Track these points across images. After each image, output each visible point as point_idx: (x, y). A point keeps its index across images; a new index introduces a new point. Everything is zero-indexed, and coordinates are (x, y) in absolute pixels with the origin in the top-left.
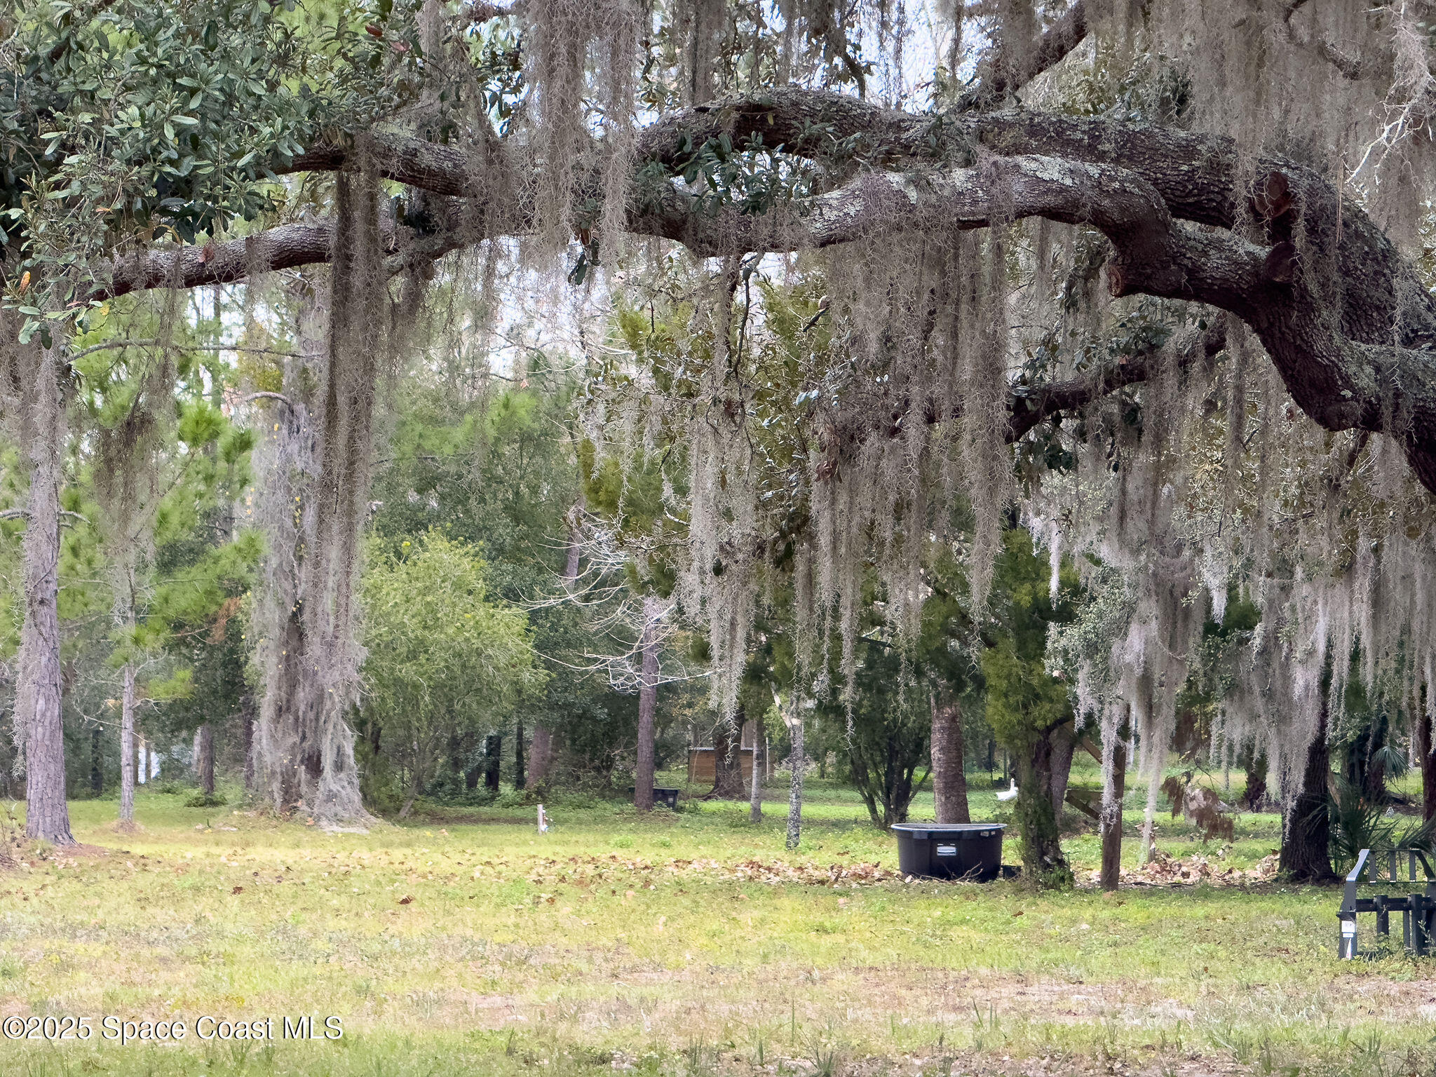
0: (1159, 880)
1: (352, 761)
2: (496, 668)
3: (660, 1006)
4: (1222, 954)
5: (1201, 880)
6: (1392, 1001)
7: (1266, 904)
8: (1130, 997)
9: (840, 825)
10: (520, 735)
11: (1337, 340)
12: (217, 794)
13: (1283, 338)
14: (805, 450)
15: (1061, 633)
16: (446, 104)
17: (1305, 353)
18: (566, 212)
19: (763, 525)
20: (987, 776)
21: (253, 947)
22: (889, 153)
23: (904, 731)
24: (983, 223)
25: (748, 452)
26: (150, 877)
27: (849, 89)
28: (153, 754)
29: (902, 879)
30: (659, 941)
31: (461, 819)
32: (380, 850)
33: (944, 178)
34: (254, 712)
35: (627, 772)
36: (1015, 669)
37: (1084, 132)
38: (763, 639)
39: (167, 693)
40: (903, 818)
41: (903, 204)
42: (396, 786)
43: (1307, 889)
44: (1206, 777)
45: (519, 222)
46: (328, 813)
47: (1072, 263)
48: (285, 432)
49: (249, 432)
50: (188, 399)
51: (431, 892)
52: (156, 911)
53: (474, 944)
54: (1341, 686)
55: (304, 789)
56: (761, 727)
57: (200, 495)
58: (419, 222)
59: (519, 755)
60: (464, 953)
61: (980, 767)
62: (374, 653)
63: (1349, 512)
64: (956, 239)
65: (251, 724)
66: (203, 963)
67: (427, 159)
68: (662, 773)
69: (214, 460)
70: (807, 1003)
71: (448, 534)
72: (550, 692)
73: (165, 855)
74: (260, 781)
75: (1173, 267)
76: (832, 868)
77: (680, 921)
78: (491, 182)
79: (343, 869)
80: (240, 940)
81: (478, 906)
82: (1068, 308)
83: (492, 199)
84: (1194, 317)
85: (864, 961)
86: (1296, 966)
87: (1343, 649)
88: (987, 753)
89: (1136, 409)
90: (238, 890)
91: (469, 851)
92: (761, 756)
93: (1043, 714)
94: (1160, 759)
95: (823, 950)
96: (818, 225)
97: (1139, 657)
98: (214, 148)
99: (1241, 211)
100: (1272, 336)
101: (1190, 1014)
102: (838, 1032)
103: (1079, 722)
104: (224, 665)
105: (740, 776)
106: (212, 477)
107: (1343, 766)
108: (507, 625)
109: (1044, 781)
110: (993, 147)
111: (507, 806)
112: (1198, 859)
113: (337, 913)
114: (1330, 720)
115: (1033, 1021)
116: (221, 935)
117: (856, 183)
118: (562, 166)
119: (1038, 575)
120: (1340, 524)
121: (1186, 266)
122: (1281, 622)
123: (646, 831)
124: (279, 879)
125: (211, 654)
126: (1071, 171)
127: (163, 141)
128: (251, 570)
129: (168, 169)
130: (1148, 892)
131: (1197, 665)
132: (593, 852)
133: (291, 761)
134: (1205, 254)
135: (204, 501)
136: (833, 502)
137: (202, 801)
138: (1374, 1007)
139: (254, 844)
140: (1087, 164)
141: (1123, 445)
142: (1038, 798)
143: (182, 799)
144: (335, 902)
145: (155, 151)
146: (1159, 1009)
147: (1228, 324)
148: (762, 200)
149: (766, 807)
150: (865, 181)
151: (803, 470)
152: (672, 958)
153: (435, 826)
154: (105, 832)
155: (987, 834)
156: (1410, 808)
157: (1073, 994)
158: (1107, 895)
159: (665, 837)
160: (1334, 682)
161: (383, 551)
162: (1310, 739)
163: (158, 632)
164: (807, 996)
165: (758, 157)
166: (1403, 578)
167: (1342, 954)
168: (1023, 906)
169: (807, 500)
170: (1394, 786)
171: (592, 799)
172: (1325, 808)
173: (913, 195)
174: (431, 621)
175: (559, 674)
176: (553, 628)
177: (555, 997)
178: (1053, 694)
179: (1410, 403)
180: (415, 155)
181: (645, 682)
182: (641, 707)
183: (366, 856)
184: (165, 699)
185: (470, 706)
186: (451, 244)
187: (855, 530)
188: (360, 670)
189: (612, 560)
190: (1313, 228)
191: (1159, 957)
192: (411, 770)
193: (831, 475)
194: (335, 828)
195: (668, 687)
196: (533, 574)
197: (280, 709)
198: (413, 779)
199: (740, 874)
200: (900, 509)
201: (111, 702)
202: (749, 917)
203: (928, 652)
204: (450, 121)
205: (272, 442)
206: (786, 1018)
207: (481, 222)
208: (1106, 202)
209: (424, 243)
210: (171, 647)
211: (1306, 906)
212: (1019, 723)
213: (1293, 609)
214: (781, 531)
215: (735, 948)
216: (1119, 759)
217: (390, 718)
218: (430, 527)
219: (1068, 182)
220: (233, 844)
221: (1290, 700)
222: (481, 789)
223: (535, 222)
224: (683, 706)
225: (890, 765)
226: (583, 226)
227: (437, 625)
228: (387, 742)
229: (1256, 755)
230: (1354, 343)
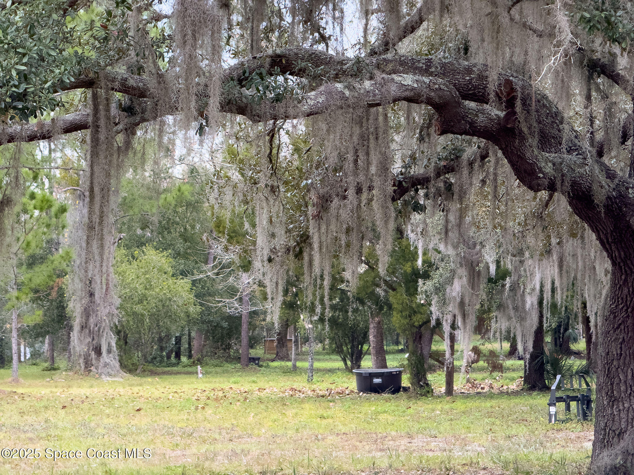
0: (471, 391)
1: (115, 349)
2: (178, 306)
3: (251, 453)
4: (498, 422)
5: (489, 391)
6: (572, 441)
7: (517, 400)
8: (457, 443)
9: (331, 371)
10: (189, 335)
11: (536, 152)
12: (56, 365)
13: (512, 152)
14: (307, 207)
15: (424, 284)
16: (139, 57)
17: (522, 158)
18: (193, 104)
19: (289, 240)
20: (396, 348)
21: (70, 432)
22: (337, 74)
23: (358, 328)
24: (378, 105)
25: (282, 208)
26: (25, 403)
27: (321, 47)
28: (27, 348)
29: (358, 394)
30: (250, 425)
31: (164, 373)
32: (128, 388)
33: (361, 85)
34: (71, 328)
35: (237, 350)
36: (405, 300)
37: (423, 64)
38: (294, 290)
39: (32, 321)
40: (359, 367)
41: (343, 97)
42: (135, 360)
43: (535, 393)
44: (490, 345)
45: (173, 109)
46: (105, 372)
47: (422, 121)
48: (81, 204)
49: (65, 205)
50: (38, 191)
51: (150, 406)
52: (28, 417)
53: (169, 428)
54: (548, 304)
55: (94, 362)
56: (296, 329)
57: (44, 233)
58: (129, 110)
59: (189, 344)
60: (164, 432)
61: (393, 344)
62: (124, 301)
63: (547, 227)
64: (367, 112)
65: (70, 334)
66: (48, 440)
67: (131, 82)
68: (253, 350)
69: (50, 218)
70: (316, 450)
71: (155, 247)
72: (202, 316)
73: (32, 393)
74: (74, 359)
75: (463, 122)
76: (327, 390)
77: (260, 415)
78: (160, 92)
79: (111, 397)
80: (64, 429)
81: (171, 411)
82: (420, 141)
83: (160, 99)
84: (475, 143)
85: (340, 431)
86: (530, 427)
87: (548, 287)
88: (396, 337)
89: (451, 185)
90: (64, 407)
91: (168, 387)
92: (296, 341)
93: (418, 320)
94: (469, 338)
95: (323, 426)
96: (306, 107)
97: (459, 293)
98: (34, 80)
99: (492, 96)
100: (507, 151)
101: (483, 449)
102: (329, 462)
103: (433, 323)
104: (58, 308)
105: (287, 350)
106: (50, 225)
107: (552, 338)
108: (182, 287)
109: (419, 349)
110: (383, 71)
111: (184, 367)
112: (488, 381)
113: (108, 416)
114: (545, 319)
115: (414, 455)
116: (56, 427)
117: (322, 88)
118: (191, 84)
119: (414, 258)
120: (542, 232)
121: (468, 121)
122: (520, 276)
123: (246, 376)
124: (83, 402)
125: (52, 304)
126: (417, 81)
127: (11, 77)
128: (68, 266)
129: (14, 89)
130: (466, 396)
131: (484, 297)
132: (223, 386)
133: (88, 349)
134: (477, 116)
135: (46, 236)
136: (319, 229)
137: (49, 368)
138: (564, 444)
139: (72, 387)
140: (424, 78)
141: (446, 200)
142: (417, 357)
143: (41, 368)
144: (107, 411)
145: (8, 82)
146: (470, 448)
147: (490, 146)
148: (280, 97)
149: (299, 364)
150: (326, 87)
151: (306, 215)
152: (256, 431)
153: (153, 377)
154: (6, 383)
155: (395, 373)
156: (582, 356)
157: (432, 442)
158: (448, 398)
159: (254, 379)
160: (545, 302)
161: (126, 256)
162: (535, 328)
163: (27, 294)
164: (315, 447)
165: (278, 78)
166: (573, 255)
167: (550, 421)
168: (411, 404)
169: (308, 228)
170: (574, 347)
171: (222, 363)
172: (543, 357)
173: (347, 93)
174: (148, 286)
175: (206, 308)
176: (203, 288)
177: (204, 450)
178: (422, 311)
179: (568, 178)
180: (126, 81)
181: (244, 310)
182: (243, 321)
183: (122, 390)
184: (32, 324)
185: (167, 323)
186: (144, 120)
187: (329, 241)
188: (117, 309)
189: (227, 258)
190: (524, 103)
191: (470, 425)
192: (142, 352)
193: (318, 217)
194: (108, 378)
195: (255, 312)
196: (193, 264)
197: (82, 327)
198: (143, 356)
199: (287, 394)
200: (348, 231)
201: (8, 326)
202: (290, 412)
203: (367, 294)
204: (141, 65)
205: (76, 209)
206: (306, 457)
207: (156, 110)
208: (433, 94)
209: (132, 120)
210: (33, 301)
211: (535, 401)
212: (408, 324)
213: (525, 271)
214: (297, 242)
215: (284, 426)
216: (453, 339)
217: (132, 329)
218: (147, 245)
219: (415, 85)
220: (63, 387)
221: (525, 310)
222: (173, 359)
223: (179, 109)
224: (261, 320)
225: (353, 343)
226: (202, 110)
227: (151, 288)
228: (131, 340)
229: (512, 335)
230: (543, 153)
